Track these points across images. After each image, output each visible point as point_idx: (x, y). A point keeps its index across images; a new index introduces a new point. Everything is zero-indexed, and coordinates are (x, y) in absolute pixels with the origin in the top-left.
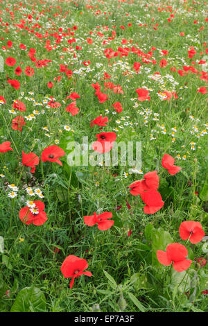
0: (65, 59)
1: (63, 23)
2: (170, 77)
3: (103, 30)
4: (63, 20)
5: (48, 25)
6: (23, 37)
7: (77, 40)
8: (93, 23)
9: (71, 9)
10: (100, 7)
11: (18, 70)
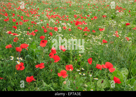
0: (34, 19)
1: (34, 7)
2: (69, 24)
3: (48, 10)
4: (34, 6)
5: (29, 8)
6: (20, 12)
7: (39, 13)
8: (45, 7)
9: (37, 3)
10: (47, 2)
11: (17, 23)
